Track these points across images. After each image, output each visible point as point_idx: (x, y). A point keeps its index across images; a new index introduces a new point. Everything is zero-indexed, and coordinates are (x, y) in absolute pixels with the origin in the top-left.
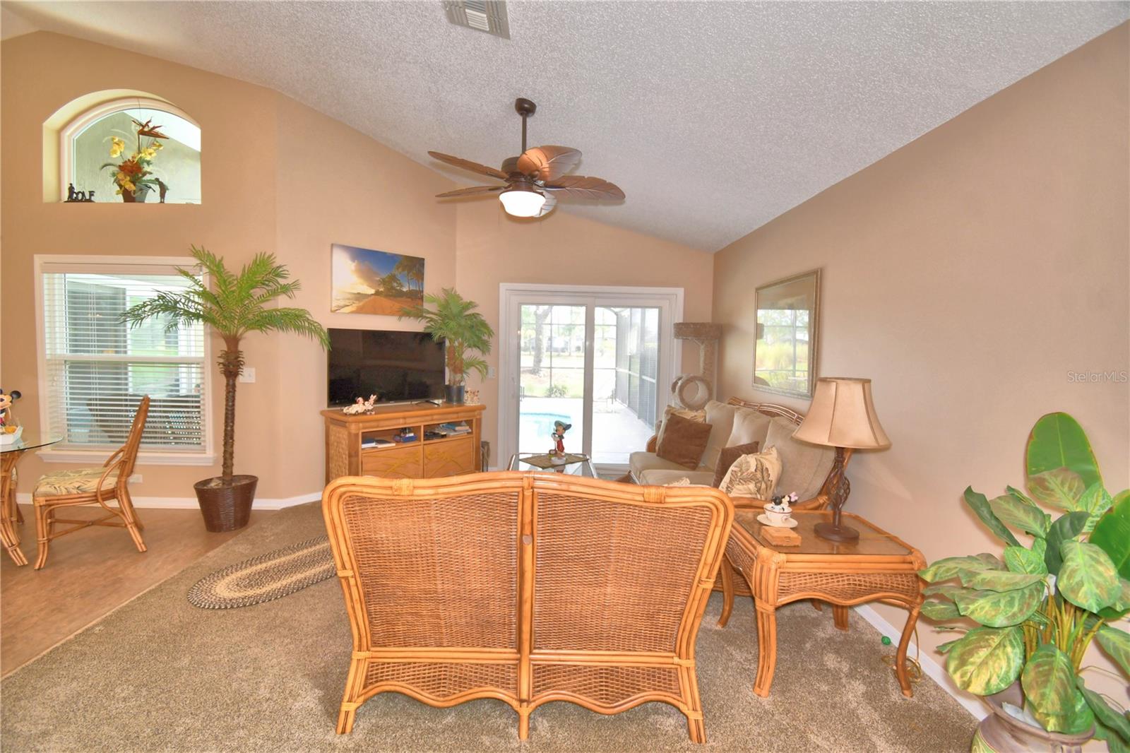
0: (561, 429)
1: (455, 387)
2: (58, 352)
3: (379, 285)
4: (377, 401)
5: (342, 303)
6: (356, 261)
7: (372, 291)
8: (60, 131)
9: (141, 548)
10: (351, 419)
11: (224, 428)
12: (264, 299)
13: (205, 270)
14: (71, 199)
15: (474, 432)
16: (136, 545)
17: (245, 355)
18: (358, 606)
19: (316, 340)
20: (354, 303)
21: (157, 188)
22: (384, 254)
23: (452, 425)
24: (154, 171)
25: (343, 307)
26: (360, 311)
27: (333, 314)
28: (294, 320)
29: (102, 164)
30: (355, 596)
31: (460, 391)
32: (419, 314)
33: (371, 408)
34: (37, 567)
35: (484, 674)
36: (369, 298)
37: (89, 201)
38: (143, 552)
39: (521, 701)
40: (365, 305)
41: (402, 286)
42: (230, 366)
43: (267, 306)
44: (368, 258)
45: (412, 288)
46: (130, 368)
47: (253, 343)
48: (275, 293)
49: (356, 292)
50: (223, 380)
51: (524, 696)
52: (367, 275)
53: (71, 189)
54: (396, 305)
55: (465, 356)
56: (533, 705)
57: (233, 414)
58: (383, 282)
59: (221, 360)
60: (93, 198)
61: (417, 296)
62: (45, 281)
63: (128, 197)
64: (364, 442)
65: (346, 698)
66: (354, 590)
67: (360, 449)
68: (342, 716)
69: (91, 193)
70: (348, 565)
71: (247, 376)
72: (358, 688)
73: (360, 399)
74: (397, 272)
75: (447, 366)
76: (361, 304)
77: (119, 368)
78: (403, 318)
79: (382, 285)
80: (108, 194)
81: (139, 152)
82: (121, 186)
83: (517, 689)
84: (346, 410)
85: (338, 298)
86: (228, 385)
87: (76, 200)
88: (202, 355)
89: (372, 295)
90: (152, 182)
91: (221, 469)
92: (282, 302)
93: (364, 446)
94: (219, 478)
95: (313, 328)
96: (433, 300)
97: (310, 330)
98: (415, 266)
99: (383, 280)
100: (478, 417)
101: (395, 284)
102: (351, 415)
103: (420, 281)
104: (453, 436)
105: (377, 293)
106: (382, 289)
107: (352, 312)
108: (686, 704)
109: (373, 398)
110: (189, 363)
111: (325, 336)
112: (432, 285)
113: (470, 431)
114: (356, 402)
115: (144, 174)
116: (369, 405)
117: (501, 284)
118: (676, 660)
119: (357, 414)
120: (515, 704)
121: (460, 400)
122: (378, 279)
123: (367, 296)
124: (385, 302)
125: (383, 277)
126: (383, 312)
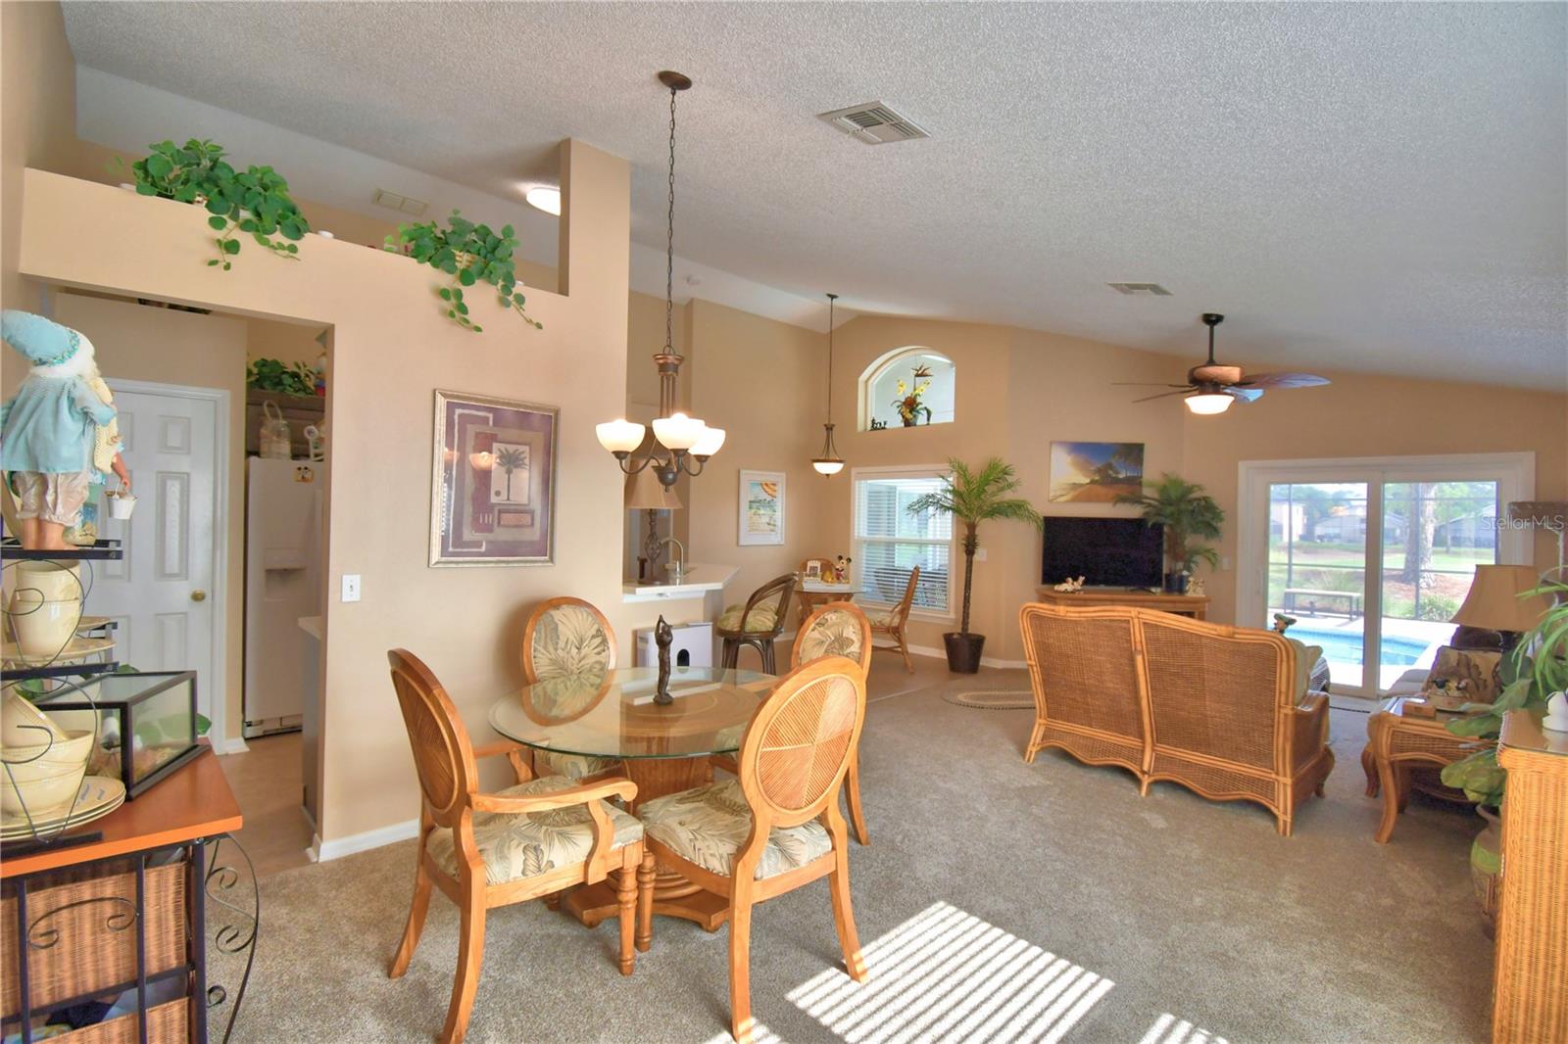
0: (1282, 623)
1: (1176, 576)
2: (861, 535)
3: (1095, 473)
4: (1085, 583)
5: (1059, 493)
6: (1072, 455)
7: (1088, 481)
8: (867, 382)
10: (1060, 595)
11: (963, 593)
12: (994, 494)
13: (955, 473)
14: (874, 428)
17: (978, 538)
18: (1039, 687)
19: (1033, 526)
20: (1069, 493)
21: (925, 412)
22: (1102, 444)
24: (924, 401)
25: (1060, 496)
26: (1074, 500)
27: (1050, 502)
28: (1015, 509)
29: (892, 402)
30: (1037, 680)
31: (1182, 581)
32: (1137, 500)
33: (1079, 588)
35: (1117, 750)
36: (1085, 487)
37: (884, 428)
38: (913, 673)
39: (1144, 773)
40: (1082, 494)
41: (1118, 473)
42: (969, 545)
43: (997, 499)
44: (1083, 450)
45: (1128, 474)
46: (896, 547)
47: (986, 528)
48: (1002, 489)
49: (1072, 482)
50: (964, 555)
51: (1145, 768)
52: (1082, 468)
53: (873, 421)
54: (1111, 492)
55: (1186, 542)
56: (1152, 779)
57: (970, 584)
58: (1099, 471)
59: (964, 542)
60: (886, 426)
61: (1135, 482)
62: (857, 485)
63: (907, 423)
65: (1031, 743)
66: (1036, 675)
68: (1028, 753)
69: (885, 423)
70: (1032, 658)
71: (980, 556)
72: (1038, 740)
73: (1070, 579)
74: (1113, 461)
75: (1166, 552)
76: (1076, 493)
77: (890, 545)
78: (1118, 505)
80: (895, 421)
81: (915, 390)
82: (903, 417)
83: (1141, 765)
84: (1057, 587)
85: (1056, 488)
86: (967, 561)
87: (876, 429)
88: (950, 538)
89: (1087, 484)
90: (921, 409)
91: (961, 626)
92: (1008, 496)
94: (959, 634)
95: (1031, 516)
96: (1151, 485)
97: (1029, 518)
98: (1133, 452)
99: (1099, 468)
100: (1201, 610)
101: (1111, 472)
102: (1060, 592)
103: (1139, 467)
105: (1092, 482)
106: (1097, 478)
107: (1067, 501)
108: (1277, 807)
109: (1082, 579)
110: (934, 543)
111: (1041, 524)
112: (1153, 470)
114: (1065, 582)
115: (917, 405)
116: (1078, 585)
117: (1240, 464)
118: (1273, 776)
119: (1066, 592)
120: (1138, 774)
121: (1181, 591)
122: (1094, 468)
123: (1081, 485)
124: (1101, 490)
125: (1099, 466)
126: (1098, 499)
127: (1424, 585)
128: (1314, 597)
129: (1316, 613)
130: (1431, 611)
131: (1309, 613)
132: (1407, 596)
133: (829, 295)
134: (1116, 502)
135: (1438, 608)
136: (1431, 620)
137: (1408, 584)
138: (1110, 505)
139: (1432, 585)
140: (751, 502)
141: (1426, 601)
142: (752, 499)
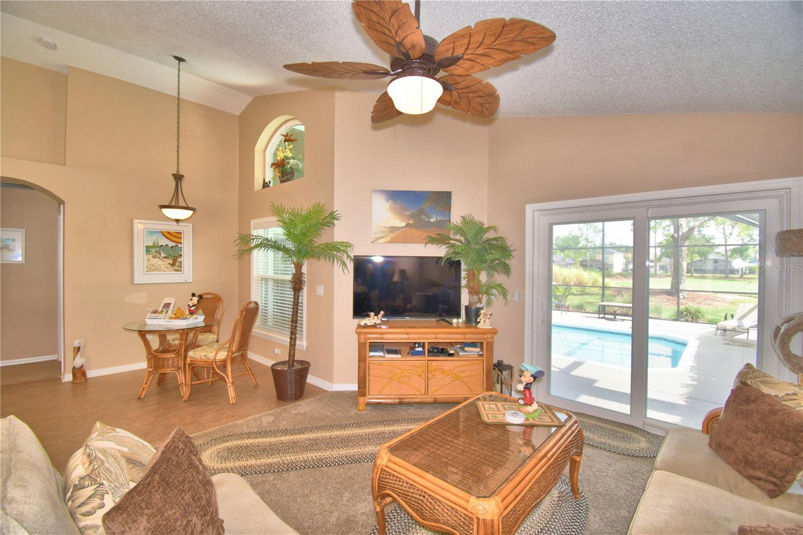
1: (473, 308)
3: (409, 218)
5: (379, 236)
6: (390, 201)
7: (404, 224)
9: (232, 401)
15: (485, 355)
16: (229, 398)
20: (388, 235)
22: (414, 192)
23: (464, 345)
25: (379, 239)
26: (393, 241)
27: (372, 244)
32: (441, 240)
34: (183, 400)
36: (401, 230)
38: (233, 404)
40: (398, 236)
41: (429, 218)
44: (400, 198)
45: (438, 218)
49: (390, 226)
52: (399, 213)
54: (424, 234)
58: (413, 216)
61: (444, 225)
64: (371, 351)
67: (367, 356)
71: (319, 291)
74: (425, 207)
75: (464, 288)
76: (394, 235)
78: (429, 245)
79: (412, 219)
85: (376, 232)
86: (295, 297)
89: (403, 227)
93: (372, 354)
94: (286, 362)
98: (443, 199)
99: (413, 214)
100: (490, 340)
101: (424, 217)
103: (447, 212)
104: (463, 356)
105: (408, 225)
106: (411, 222)
107: (387, 242)
112: (457, 215)
113: (481, 353)
117: (527, 207)
122: (408, 214)
123: (399, 228)
124: (415, 232)
125: (413, 211)
126: (413, 241)
127: (681, 297)
128: (616, 308)
129: (617, 317)
130: (686, 315)
131: (612, 317)
132: (673, 304)
133: (176, 58)
134: (426, 244)
135: (690, 314)
136: (687, 321)
137: (673, 296)
138: (422, 245)
139: (686, 296)
140: (147, 247)
141: (684, 309)
142: (151, 244)
